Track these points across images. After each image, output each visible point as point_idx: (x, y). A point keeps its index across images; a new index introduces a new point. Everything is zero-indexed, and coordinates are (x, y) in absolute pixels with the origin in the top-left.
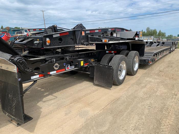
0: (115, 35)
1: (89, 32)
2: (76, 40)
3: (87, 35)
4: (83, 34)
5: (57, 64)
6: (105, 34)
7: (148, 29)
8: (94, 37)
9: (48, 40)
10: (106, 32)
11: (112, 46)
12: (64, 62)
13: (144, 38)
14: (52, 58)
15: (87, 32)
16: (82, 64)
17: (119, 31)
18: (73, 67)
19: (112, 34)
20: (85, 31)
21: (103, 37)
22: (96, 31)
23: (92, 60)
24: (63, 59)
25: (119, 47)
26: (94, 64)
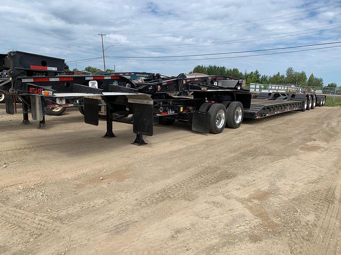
0: (215, 84)
1: (189, 80)
2: (178, 87)
3: (187, 84)
4: (184, 83)
5: (161, 108)
6: (204, 83)
7: (290, 71)
8: (194, 85)
9: (159, 86)
10: (206, 81)
11: (214, 96)
12: (167, 106)
13: (280, 88)
14: (160, 101)
15: (187, 81)
16: (181, 110)
17: (220, 80)
18: (174, 112)
19: (212, 82)
20: (186, 80)
21: (202, 86)
22: (196, 80)
23: (191, 108)
24: (167, 103)
25: (222, 98)
26: (192, 112)
